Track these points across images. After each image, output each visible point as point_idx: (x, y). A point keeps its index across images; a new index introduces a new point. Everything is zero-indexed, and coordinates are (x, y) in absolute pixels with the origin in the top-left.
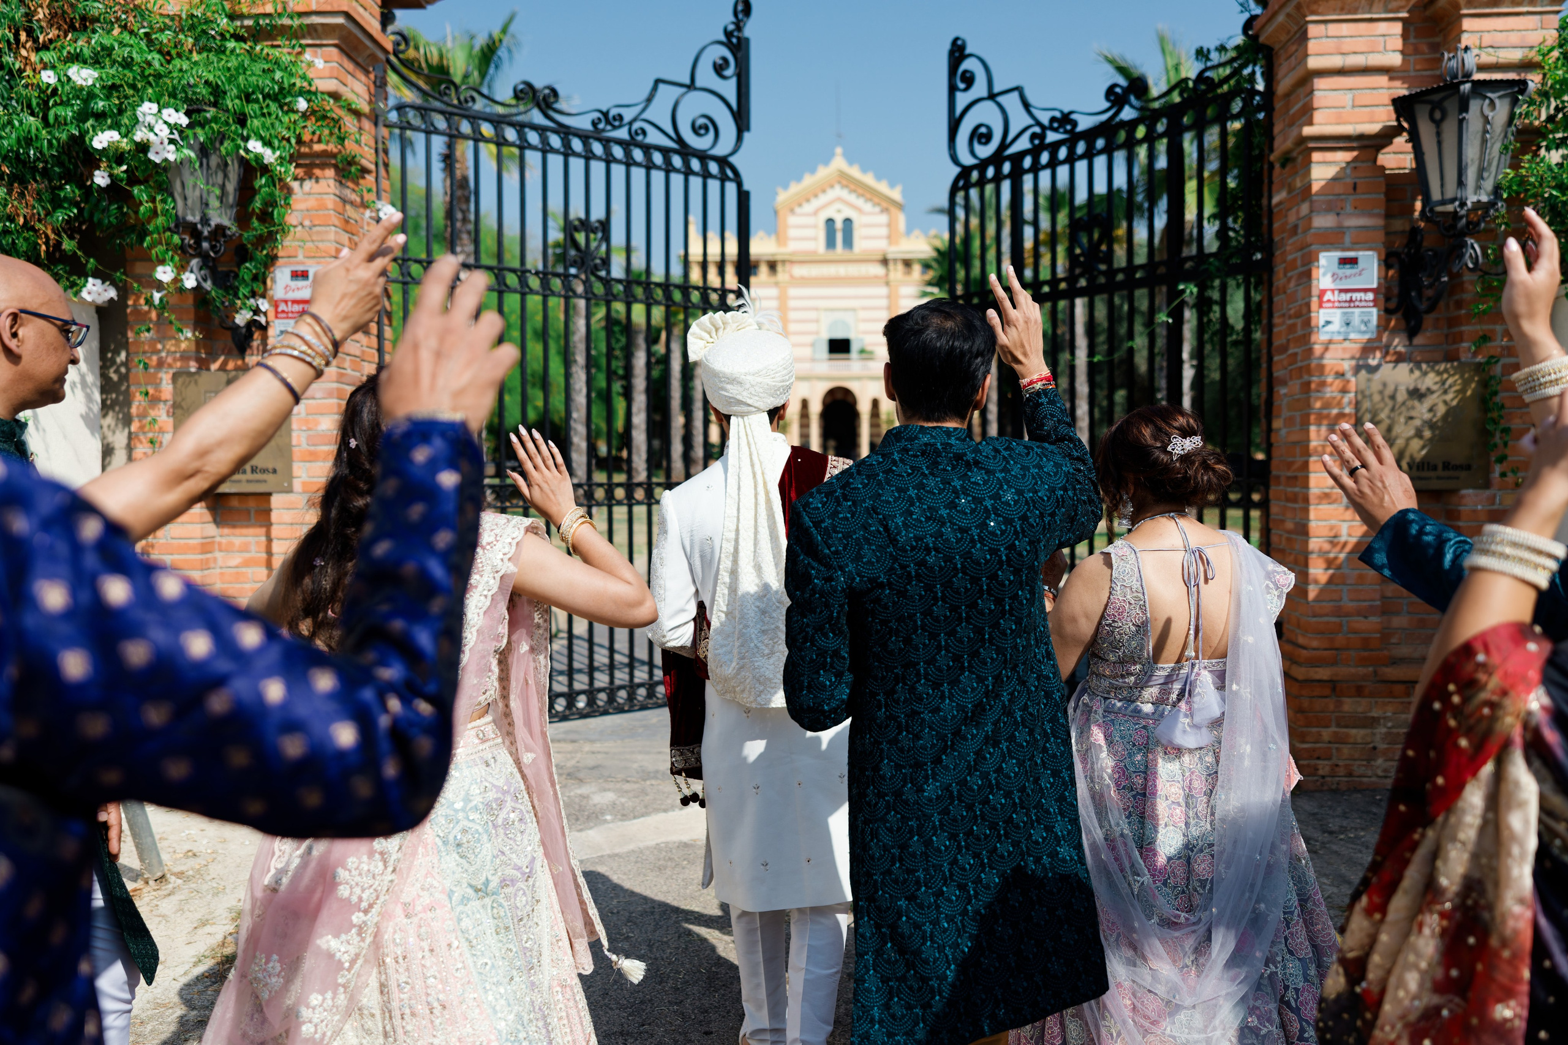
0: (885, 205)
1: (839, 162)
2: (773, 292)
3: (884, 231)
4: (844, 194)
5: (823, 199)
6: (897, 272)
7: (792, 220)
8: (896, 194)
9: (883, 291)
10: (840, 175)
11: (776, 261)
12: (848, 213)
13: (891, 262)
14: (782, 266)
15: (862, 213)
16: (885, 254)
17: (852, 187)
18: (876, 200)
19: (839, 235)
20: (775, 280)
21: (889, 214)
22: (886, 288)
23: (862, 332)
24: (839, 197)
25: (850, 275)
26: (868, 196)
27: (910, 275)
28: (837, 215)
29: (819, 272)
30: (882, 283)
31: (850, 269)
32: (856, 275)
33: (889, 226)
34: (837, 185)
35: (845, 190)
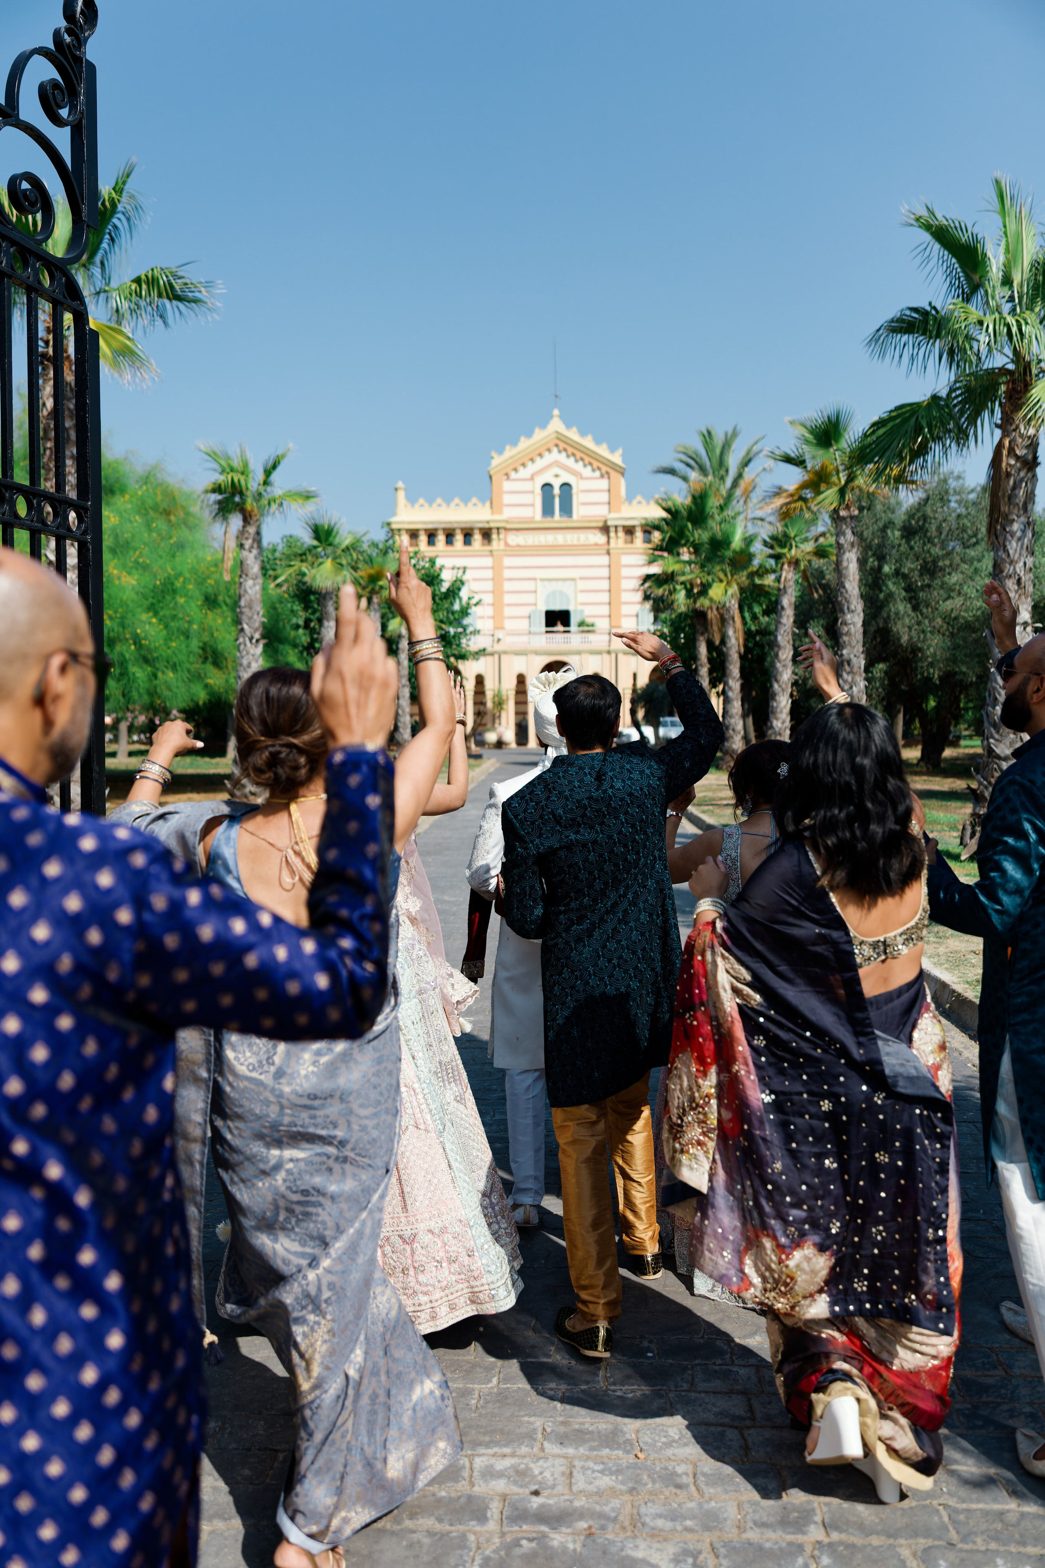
0: (604, 469)
1: (556, 425)
2: (488, 561)
3: (605, 497)
4: (562, 458)
5: (540, 463)
6: (619, 541)
7: (507, 486)
8: (617, 458)
9: (605, 560)
10: (558, 438)
11: (490, 529)
12: (566, 478)
13: (612, 530)
14: (498, 533)
15: (582, 478)
16: (606, 521)
17: (570, 450)
18: (596, 464)
19: (557, 500)
20: (489, 548)
21: (609, 478)
22: (607, 557)
23: (581, 604)
24: (557, 461)
25: (569, 543)
26: (587, 459)
27: (632, 543)
28: (554, 479)
29: (536, 539)
30: (603, 551)
31: (569, 536)
32: (575, 542)
33: (609, 491)
34: (555, 449)
35: (564, 454)
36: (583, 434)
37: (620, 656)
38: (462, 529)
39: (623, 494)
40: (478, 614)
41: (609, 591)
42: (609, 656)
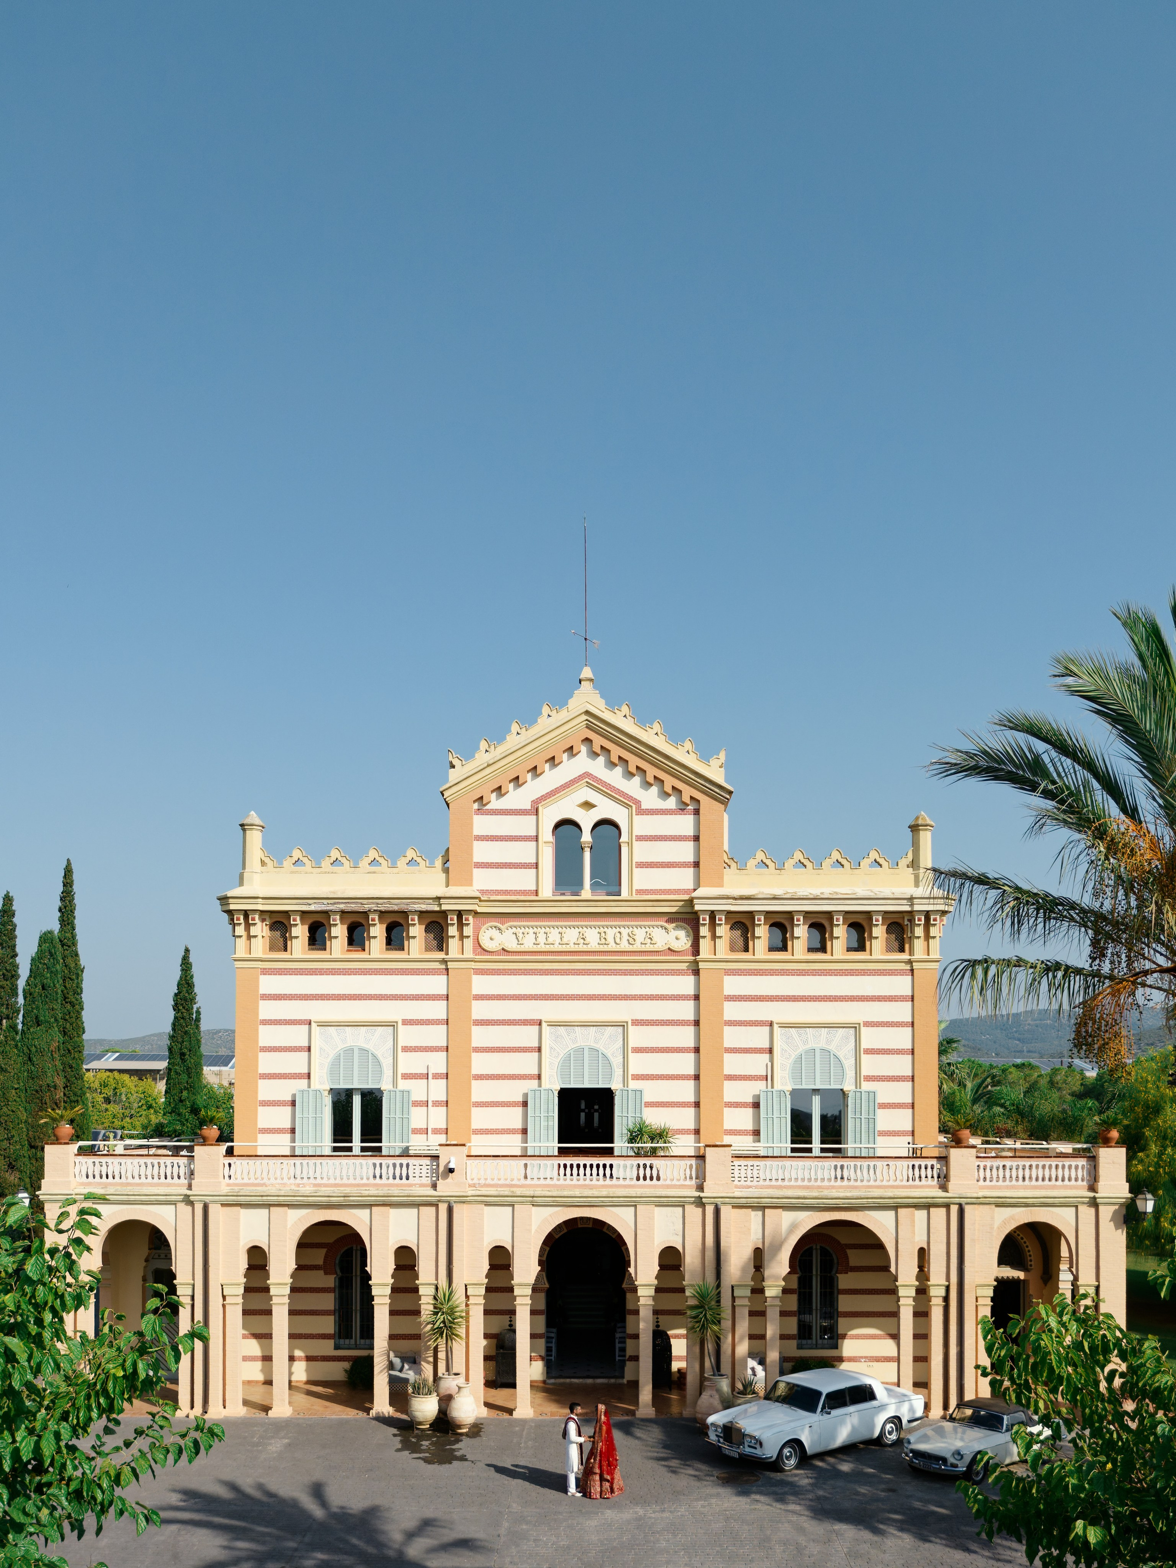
0: (688, 792)
1: (587, 698)
2: (437, 984)
3: (686, 852)
4: (598, 767)
5: (551, 778)
6: (718, 945)
7: (482, 824)
8: (715, 772)
9: (686, 984)
10: (588, 727)
11: (444, 914)
12: (607, 809)
13: (705, 919)
14: (461, 925)
15: (641, 812)
16: (690, 902)
17: (616, 752)
18: (670, 782)
19: (587, 855)
20: (441, 955)
21: (697, 812)
22: (691, 979)
23: (637, 1077)
24: (587, 775)
25: (612, 947)
26: (651, 771)
27: (746, 950)
28: (582, 811)
29: (542, 939)
30: (684, 966)
31: (611, 933)
32: (624, 946)
33: (697, 838)
34: (584, 749)
35: (601, 760)
36: (643, 721)
37: (725, 1211)
38: (382, 914)
39: (726, 847)
40: (414, 1097)
41: (697, 1050)
42: (700, 1210)
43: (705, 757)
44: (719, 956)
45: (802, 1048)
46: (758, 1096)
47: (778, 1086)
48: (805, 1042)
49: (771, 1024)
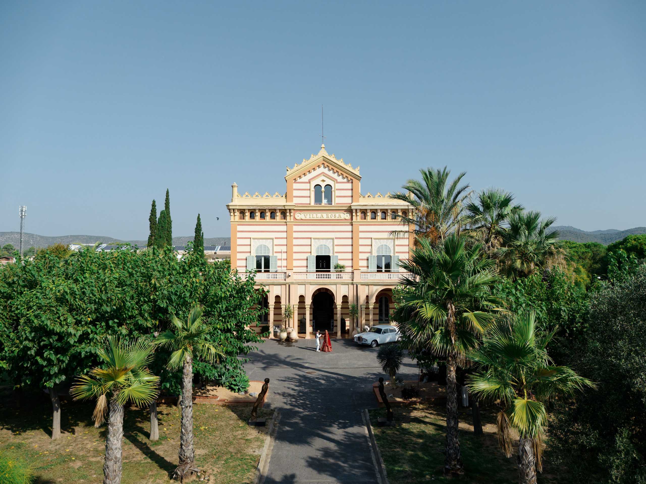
0: (350, 177)
1: (323, 153)
2: (284, 228)
3: (349, 193)
4: (326, 171)
5: (314, 174)
6: (358, 218)
7: (295, 186)
8: (357, 172)
9: (349, 228)
10: (323, 160)
11: (286, 210)
12: (328, 182)
13: (354, 211)
14: (290, 213)
15: (338, 183)
16: (350, 206)
17: (331, 167)
18: (345, 175)
19: (323, 194)
20: (285, 221)
21: (352, 183)
22: (351, 226)
23: (336, 252)
24: (323, 173)
25: (330, 218)
26: (340, 172)
27: (365, 219)
28: (322, 182)
29: (311, 216)
30: (349, 223)
31: (330, 215)
32: (333, 218)
33: (352, 190)
34: (322, 166)
35: (327, 169)
36: (338, 159)
37: (359, 286)
38: (269, 210)
39: (360, 192)
40: (278, 258)
41: (352, 245)
42: (352, 286)
43: (354, 168)
44: (358, 221)
45: (380, 245)
46: (368, 257)
47: (373, 255)
48: (381, 243)
49: (372, 238)
